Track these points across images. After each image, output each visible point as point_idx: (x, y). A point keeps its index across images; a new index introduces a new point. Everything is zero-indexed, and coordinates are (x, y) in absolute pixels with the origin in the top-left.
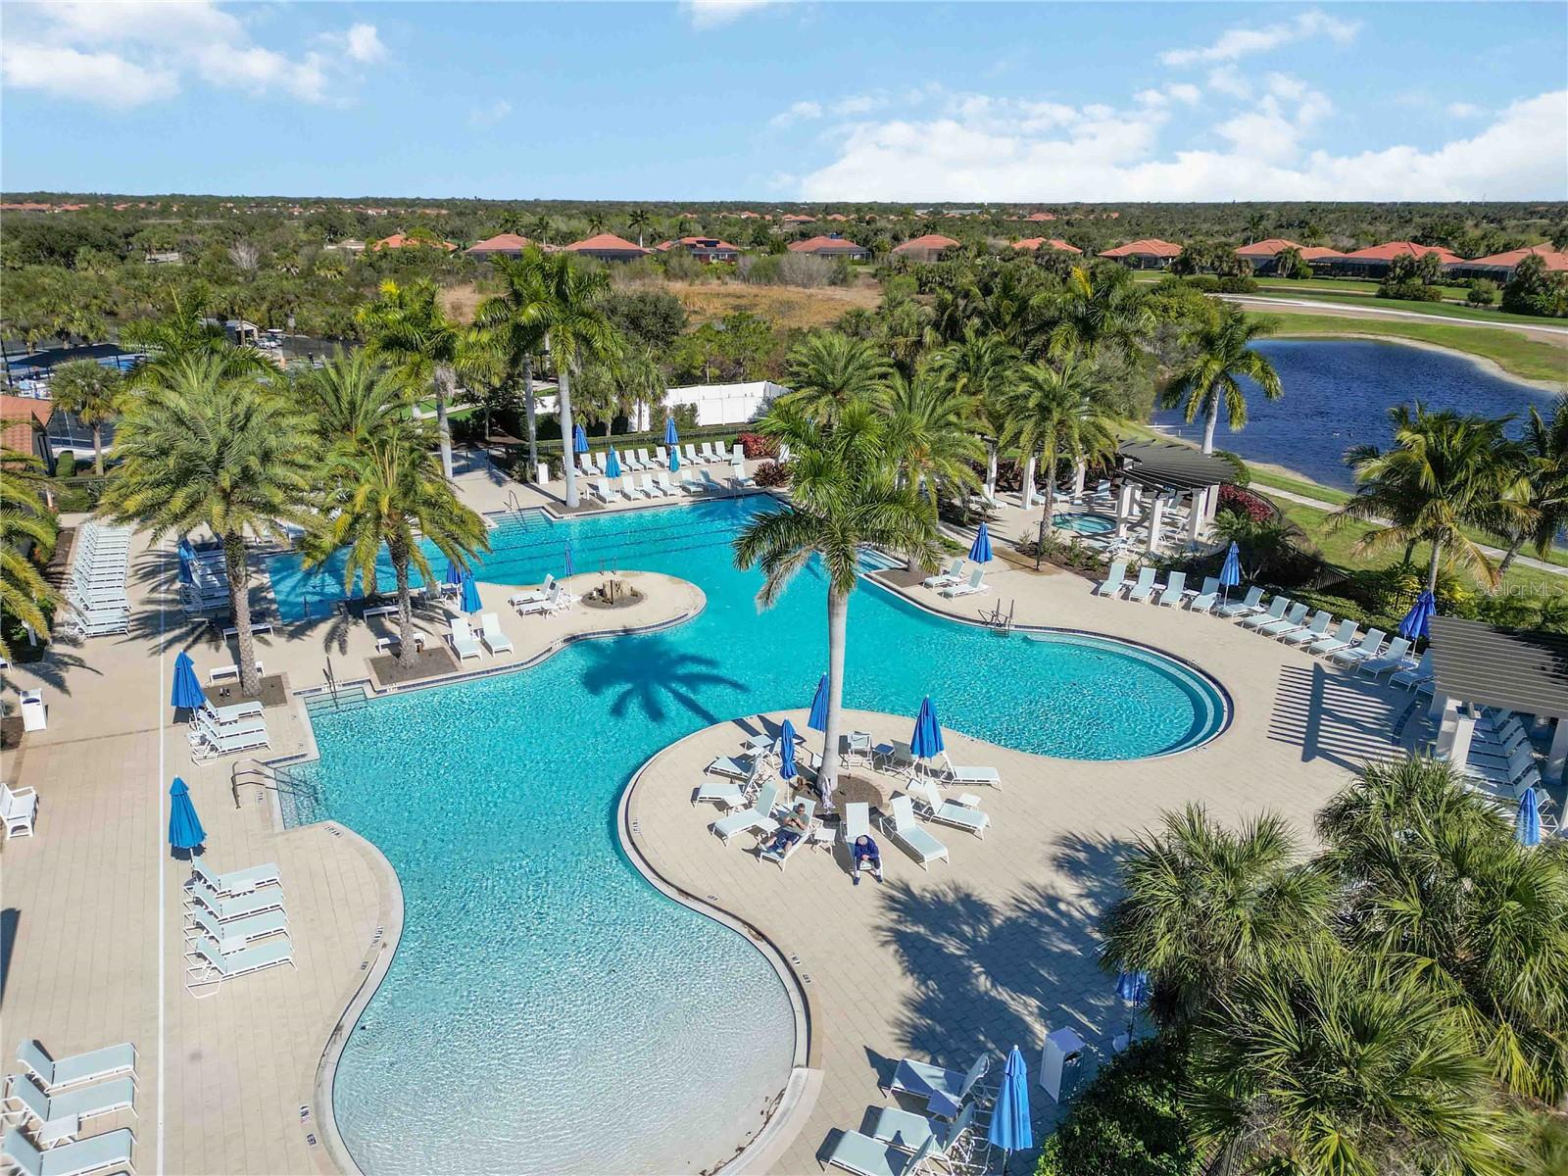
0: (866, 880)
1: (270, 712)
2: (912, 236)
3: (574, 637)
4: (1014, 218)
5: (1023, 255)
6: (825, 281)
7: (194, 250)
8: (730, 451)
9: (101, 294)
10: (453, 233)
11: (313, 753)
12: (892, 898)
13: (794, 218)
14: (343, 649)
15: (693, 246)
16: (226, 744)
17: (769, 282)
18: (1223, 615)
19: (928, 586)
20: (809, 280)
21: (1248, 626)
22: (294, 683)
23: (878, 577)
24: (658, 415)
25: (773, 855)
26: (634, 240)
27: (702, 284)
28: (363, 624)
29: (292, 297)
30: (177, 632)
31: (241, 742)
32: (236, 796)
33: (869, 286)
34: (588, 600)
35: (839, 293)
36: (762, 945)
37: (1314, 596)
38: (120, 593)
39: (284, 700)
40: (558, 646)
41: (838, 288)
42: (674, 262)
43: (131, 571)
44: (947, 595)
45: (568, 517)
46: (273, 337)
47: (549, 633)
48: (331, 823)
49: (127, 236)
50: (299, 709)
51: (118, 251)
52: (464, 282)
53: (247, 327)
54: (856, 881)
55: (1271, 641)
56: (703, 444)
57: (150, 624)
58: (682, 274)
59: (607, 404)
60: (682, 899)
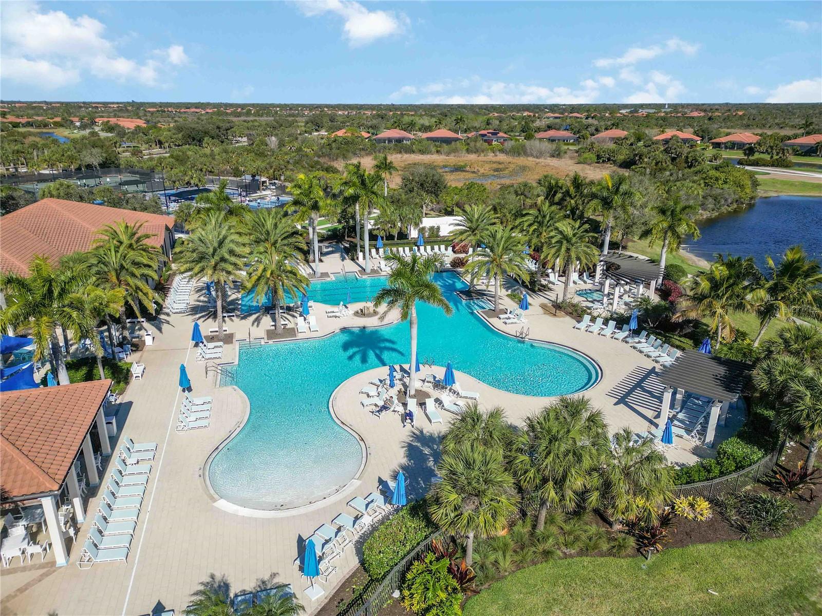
0: (408, 426)
1: (226, 346)
2: (606, 129)
3: (345, 328)
4: (679, 115)
5: (656, 144)
6: (548, 155)
7: (252, 138)
8: (446, 249)
9: (208, 164)
10: (371, 127)
11: (237, 362)
12: (414, 433)
13: (552, 115)
14: (258, 326)
15: (485, 135)
16: (208, 356)
17: (519, 154)
18: (627, 342)
19: (500, 318)
20: (540, 155)
21: (635, 348)
22: (238, 336)
23: (481, 313)
24: (422, 230)
25: (377, 414)
26: (456, 131)
27: (484, 156)
28: (269, 316)
29: (283, 167)
30: (203, 314)
31: (213, 356)
32: (207, 374)
33: (571, 158)
34: (356, 314)
35: (554, 162)
36: (362, 443)
37: (675, 337)
38: (186, 297)
39: (232, 343)
40: (337, 331)
41: (555, 159)
42: (472, 144)
43: (193, 289)
44: (506, 323)
45: (365, 277)
46: (274, 184)
47: (335, 325)
48: (234, 386)
49: (227, 130)
50: (236, 346)
51: (220, 139)
52: (368, 154)
53: (263, 179)
54: (404, 426)
55: (642, 356)
56: (435, 246)
57: (195, 310)
58: (475, 150)
59: (394, 226)
60: (341, 425)
